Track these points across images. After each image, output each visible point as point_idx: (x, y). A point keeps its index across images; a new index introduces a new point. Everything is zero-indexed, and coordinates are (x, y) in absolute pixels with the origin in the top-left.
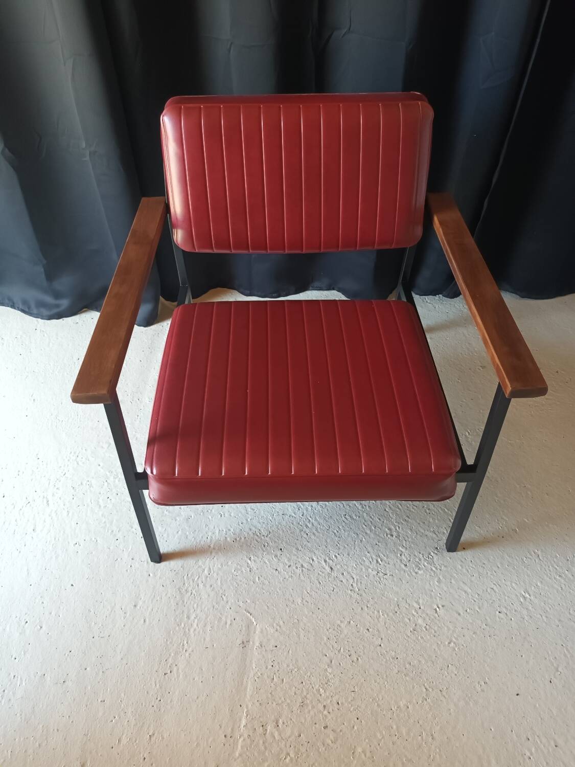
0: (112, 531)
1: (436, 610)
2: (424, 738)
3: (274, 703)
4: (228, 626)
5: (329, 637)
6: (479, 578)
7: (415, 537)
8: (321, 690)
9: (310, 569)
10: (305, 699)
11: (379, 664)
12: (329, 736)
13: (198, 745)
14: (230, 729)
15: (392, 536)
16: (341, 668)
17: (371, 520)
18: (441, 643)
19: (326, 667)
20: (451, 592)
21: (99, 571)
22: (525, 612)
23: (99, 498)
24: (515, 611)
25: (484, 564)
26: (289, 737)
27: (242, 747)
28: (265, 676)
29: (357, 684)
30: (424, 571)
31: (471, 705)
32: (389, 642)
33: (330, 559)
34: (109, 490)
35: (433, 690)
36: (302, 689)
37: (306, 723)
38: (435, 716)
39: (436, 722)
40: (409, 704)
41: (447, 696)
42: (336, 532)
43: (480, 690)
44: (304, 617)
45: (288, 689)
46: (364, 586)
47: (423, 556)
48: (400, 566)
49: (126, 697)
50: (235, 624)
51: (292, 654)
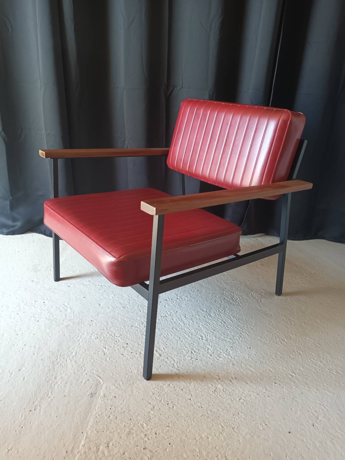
0: (15, 330)
1: (231, 380)
3: (108, 432)
4: (82, 384)
5: (154, 393)
6: (261, 364)
7: (218, 341)
8: (144, 424)
10: (132, 430)
11: (188, 410)
12: (147, 454)
13: (44, 457)
14: (71, 448)
15: (203, 340)
16: (161, 411)
17: (190, 331)
18: (234, 399)
19: (150, 410)
20: (241, 370)
22: (293, 384)
23: (11, 314)
24: (286, 383)
25: (264, 357)
26: (116, 454)
28: (104, 415)
29: (171, 422)
30: (223, 359)
31: (256, 438)
32: (197, 398)
33: (160, 350)
35: (227, 427)
36: (130, 423)
37: (130, 445)
38: (228, 444)
39: (229, 448)
40: (209, 435)
41: (237, 432)
42: (165, 336)
43: (262, 429)
44: (138, 381)
45: (120, 423)
46: (181, 366)
47: (223, 351)
48: (207, 356)
50: (88, 383)
51: (126, 402)
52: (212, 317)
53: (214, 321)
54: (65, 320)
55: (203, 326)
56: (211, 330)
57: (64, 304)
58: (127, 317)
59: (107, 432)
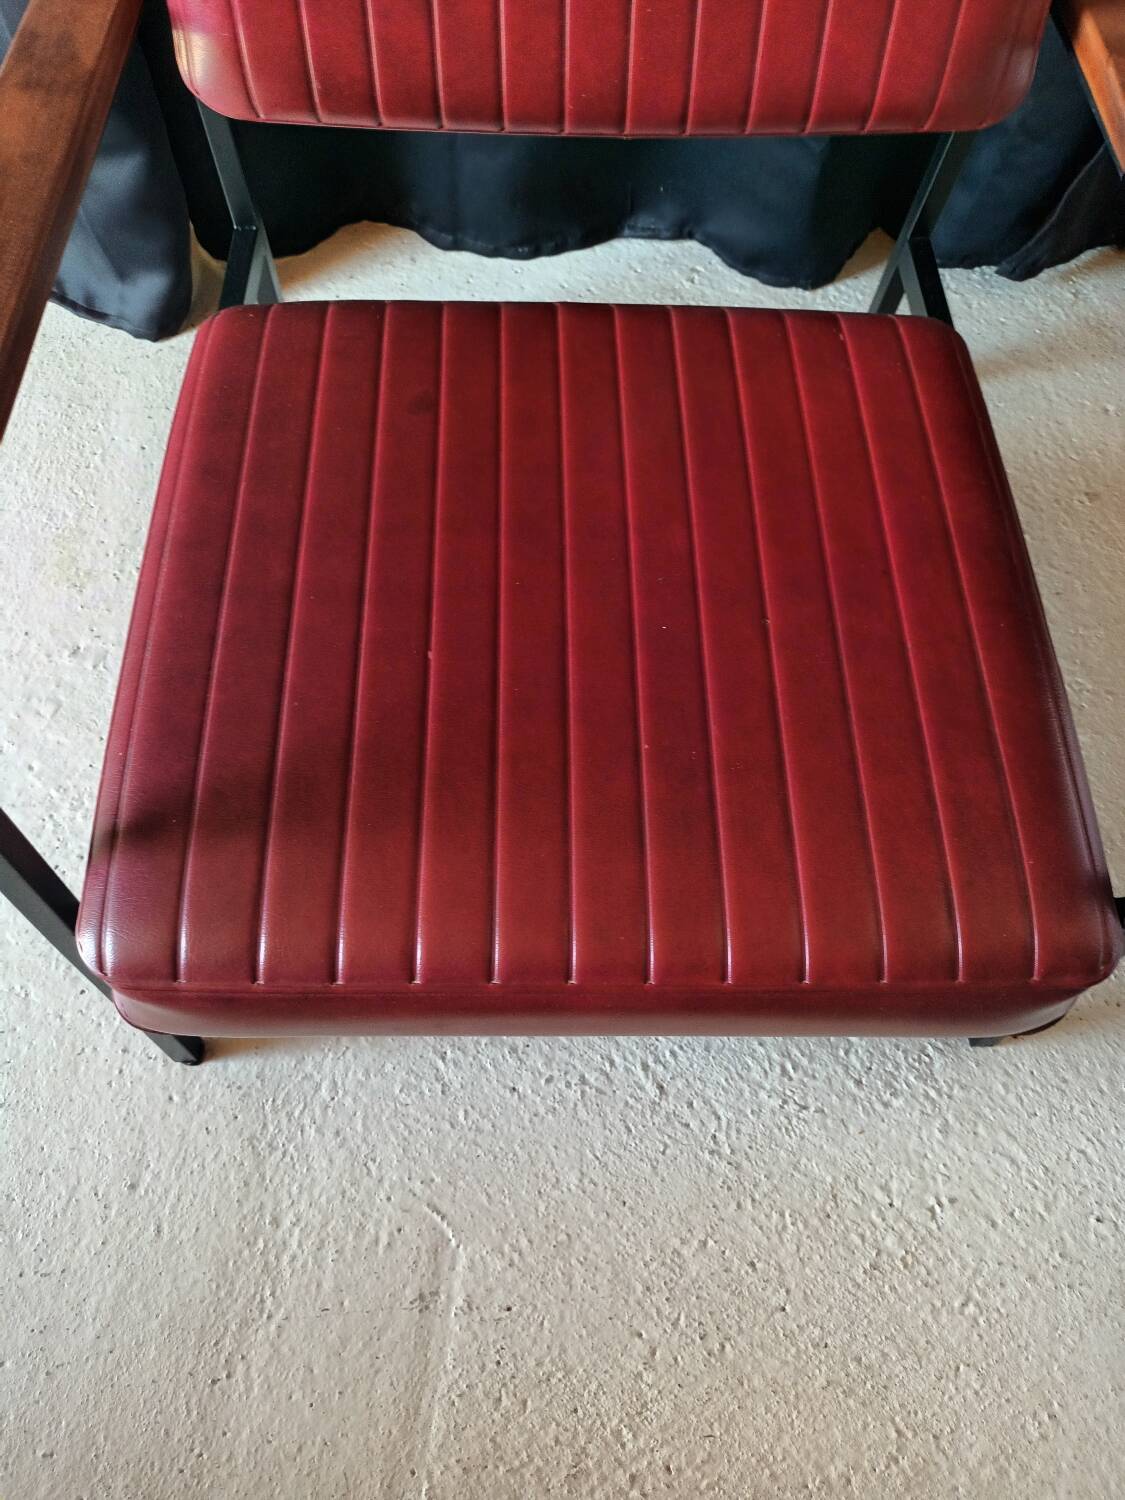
1: (932, 1210)
3: (501, 1468)
4: (381, 1250)
5: (650, 1283)
6: (1051, 1121)
8: (625, 1431)
9: (603, 1088)
10: (583, 1456)
11: (777, 1362)
16: (678, 1370)
18: (943, 1305)
19: (641, 1367)
20: (974, 1160)
21: (33, 1085)
25: (1065, 1081)
28: (479, 1392)
29: (720, 1418)
30: (906, 1100)
31: (1013, 1476)
32: (807, 1303)
33: (657, 1061)
34: (57, 844)
35: (915, 1434)
36: (576, 1429)
40: (852, 1472)
41: (950, 1453)
43: (1037, 1435)
44: (585, 1228)
45: (537, 1428)
46: (745, 1140)
47: (906, 1058)
48: (844, 1085)
49: (109, 1443)
50: (399, 1243)
51: (550, 1332)
59: (497, 1467)
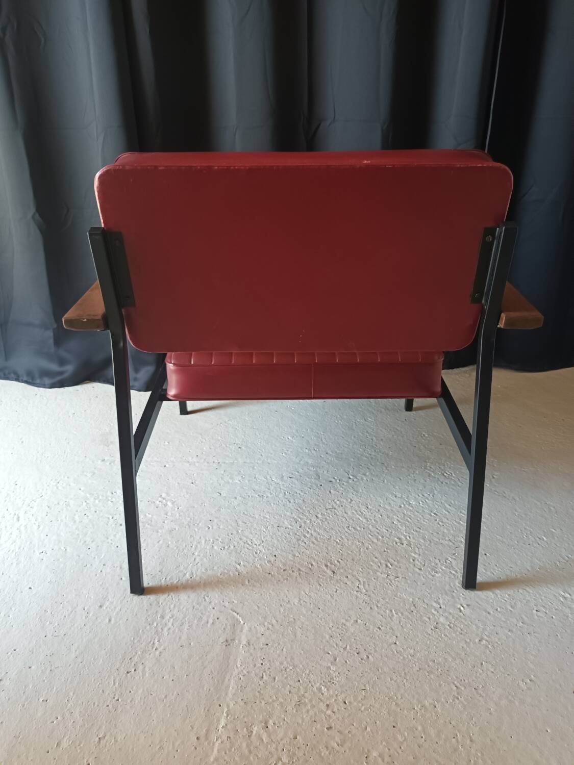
0: (85, 542)
1: (460, 609)
2: (460, 740)
3: (263, 702)
4: (209, 625)
5: (332, 635)
7: (429, 545)
8: (323, 688)
9: (308, 572)
10: (303, 698)
11: (395, 662)
12: (334, 738)
13: (161, 748)
14: (204, 730)
15: (403, 544)
16: (348, 666)
17: (378, 531)
18: (470, 640)
19: (329, 664)
21: (63, 576)
22: (567, 611)
23: (75, 515)
24: (556, 609)
25: (511, 567)
26: (281, 740)
27: (218, 750)
28: (253, 675)
29: (369, 682)
30: (442, 574)
31: (517, 703)
32: (406, 640)
33: (331, 564)
35: (465, 688)
36: (299, 687)
37: (304, 724)
38: (471, 716)
39: (474, 723)
40: (436, 703)
41: (484, 695)
42: (338, 541)
43: (526, 688)
44: (301, 617)
45: (281, 687)
46: (372, 588)
47: (439, 561)
48: (414, 570)
49: (75, 696)
50: (218, 623)
51: (286, 652)
52: (412, 507)
53: (418, 512)
54: (166, 522)
55: (399, 521)
56: (415, 528)
57: (161, 496)
58: (268, 512)
59: (261, 702)
